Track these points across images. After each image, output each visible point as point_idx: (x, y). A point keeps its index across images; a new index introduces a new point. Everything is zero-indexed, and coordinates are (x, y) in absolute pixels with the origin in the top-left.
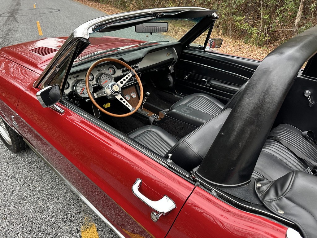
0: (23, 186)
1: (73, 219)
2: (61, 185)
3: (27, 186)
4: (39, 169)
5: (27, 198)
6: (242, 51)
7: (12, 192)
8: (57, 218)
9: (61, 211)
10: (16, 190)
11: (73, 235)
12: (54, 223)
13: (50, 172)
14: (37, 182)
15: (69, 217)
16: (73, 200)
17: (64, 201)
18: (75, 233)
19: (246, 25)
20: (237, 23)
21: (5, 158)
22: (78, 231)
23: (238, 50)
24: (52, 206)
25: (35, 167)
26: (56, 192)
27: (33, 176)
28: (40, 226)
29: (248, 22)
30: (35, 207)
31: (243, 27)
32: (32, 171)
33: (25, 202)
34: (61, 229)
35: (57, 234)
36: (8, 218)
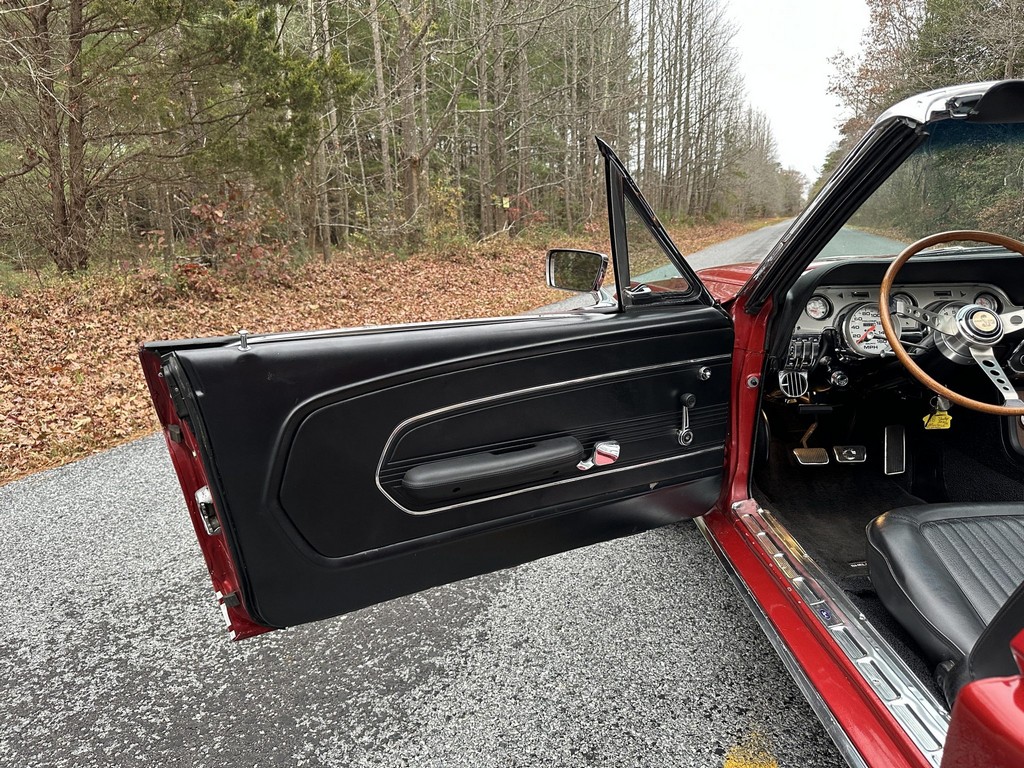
0: (623, 585)
1: (716, 715)
2: (716, 626)
4: (674, 567)
5: (620, 611)
7: (594, 586)
8: (675, 690)
9: (690, 681)
10: (602, 585)
11: (699, 751)
12: (662, 697)
13: (698, 585)
14: (656, 590)
15: (707, 705)
16: (735, 673)
17: (708, 662)
18: (707, 750)
22: (720, 752)
24: (674, 658)
25: (666, 559)
26: (696, 634)
27: (652, 576)
28: (624, 682)
30: (630, 639)
32: (655, 564)
33: (613, 617)
34: (674, 718)
35: (659, 725)
36: (563, 630)
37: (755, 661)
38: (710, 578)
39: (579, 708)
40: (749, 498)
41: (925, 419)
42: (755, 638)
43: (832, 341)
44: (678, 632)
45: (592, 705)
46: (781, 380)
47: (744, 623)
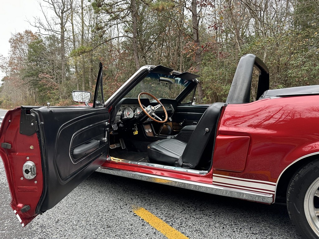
1: (123, 208)
8: (109, 209)
9: (110, 206)
12: (108, 211)
15: (119, 207)
16: (117, 200)
17: (109, 201)
18: (129, 213)
22: (131, 212)
39: (94, 222)
40: (109, 157)
41: (134, 133)
42: (112, 194)
43: (122, 116)
44: (95, 200)
45: (95, 220)
46: (112, 126)
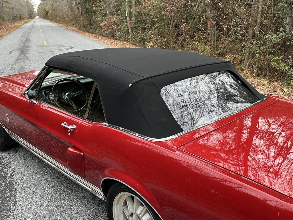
0: (50, 203)
2: (82, 204)
3: (53, 203)
4: (62, 191)
5: (53, 211)
6: (277, 95)
7: (41, 207)
10: (43, 205)
13: (72, 194)
14: (61, 200)
16: (93, 215)
17: (85, 215)
19: (284, 65)
20: (274, 63)
21: (31, 181)
23: (273, 94)
25: (59, 189)
26: (78, 209)
27: (57, 196)
29: (287, 62)
30: (61, 218)
31: (280, 68)
32: (56, 192)
33: (52, 214)
37: (96, 210)
38: (74, 190)
42: (94, 203)
44: (73, 210)
47: (89, 200)
